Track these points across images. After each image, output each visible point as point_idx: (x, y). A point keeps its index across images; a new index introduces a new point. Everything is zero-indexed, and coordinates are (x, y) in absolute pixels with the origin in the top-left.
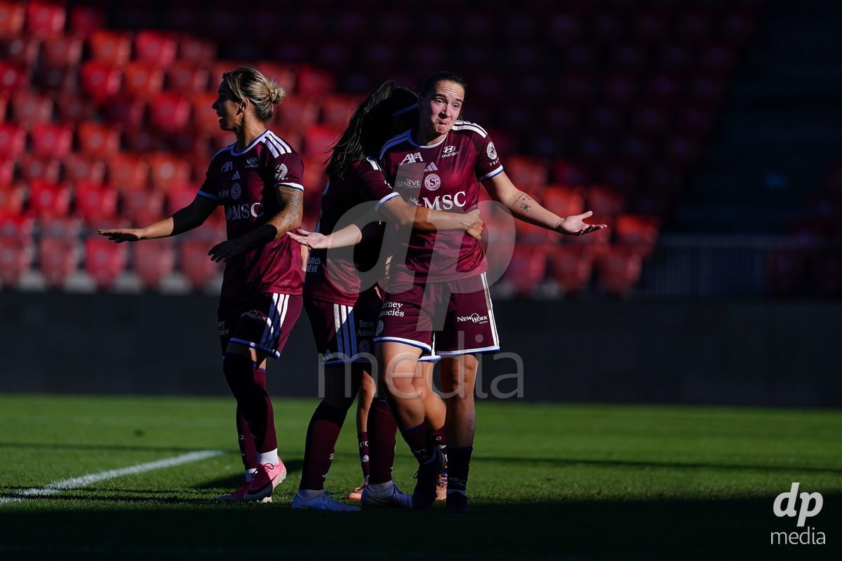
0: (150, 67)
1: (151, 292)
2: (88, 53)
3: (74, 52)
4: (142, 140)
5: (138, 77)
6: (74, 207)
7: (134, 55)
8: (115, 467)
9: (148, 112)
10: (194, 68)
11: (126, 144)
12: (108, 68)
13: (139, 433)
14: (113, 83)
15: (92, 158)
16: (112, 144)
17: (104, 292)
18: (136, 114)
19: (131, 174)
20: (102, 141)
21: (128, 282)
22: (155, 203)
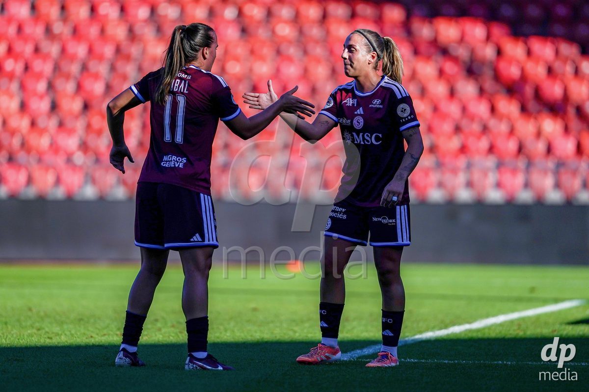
0: (537, 60)
1: (540, 202)
2: (499, 52)
3: (490, 52)
4: (532, 105)
5: (530, 67)
6: (491, 149)
7: (529, 53)
9: (537, 90)
10: (565, 61)
11: (524, 109)
12: (511, 60)
13: (532, 290)
14: (514, 71)
16: (514, 109)
17: (510, 203)
18: (529, 91)
19: (526, 128)
20: (509, 107)
21: (525, 196)
22: (541, 147)
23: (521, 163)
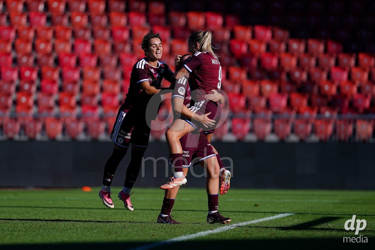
0: (261, 42)
1: (261, 142)
2: (233, 35)
3: (227, 35)
4: (257, 74)
5: (255, 46)
7: (254, 36)
8: (246, 221)
9: (260, 62)
10: (281, 41)
11: (250, 76)
12: (242, 42)
13: (256, 205)
14: (244, 49)
15: (235, 83)
16: (244, 76)
18: (254, 62)
19: (253, 89)
21: (251, 138)
22: (263, 102)
23: (249, 114)
